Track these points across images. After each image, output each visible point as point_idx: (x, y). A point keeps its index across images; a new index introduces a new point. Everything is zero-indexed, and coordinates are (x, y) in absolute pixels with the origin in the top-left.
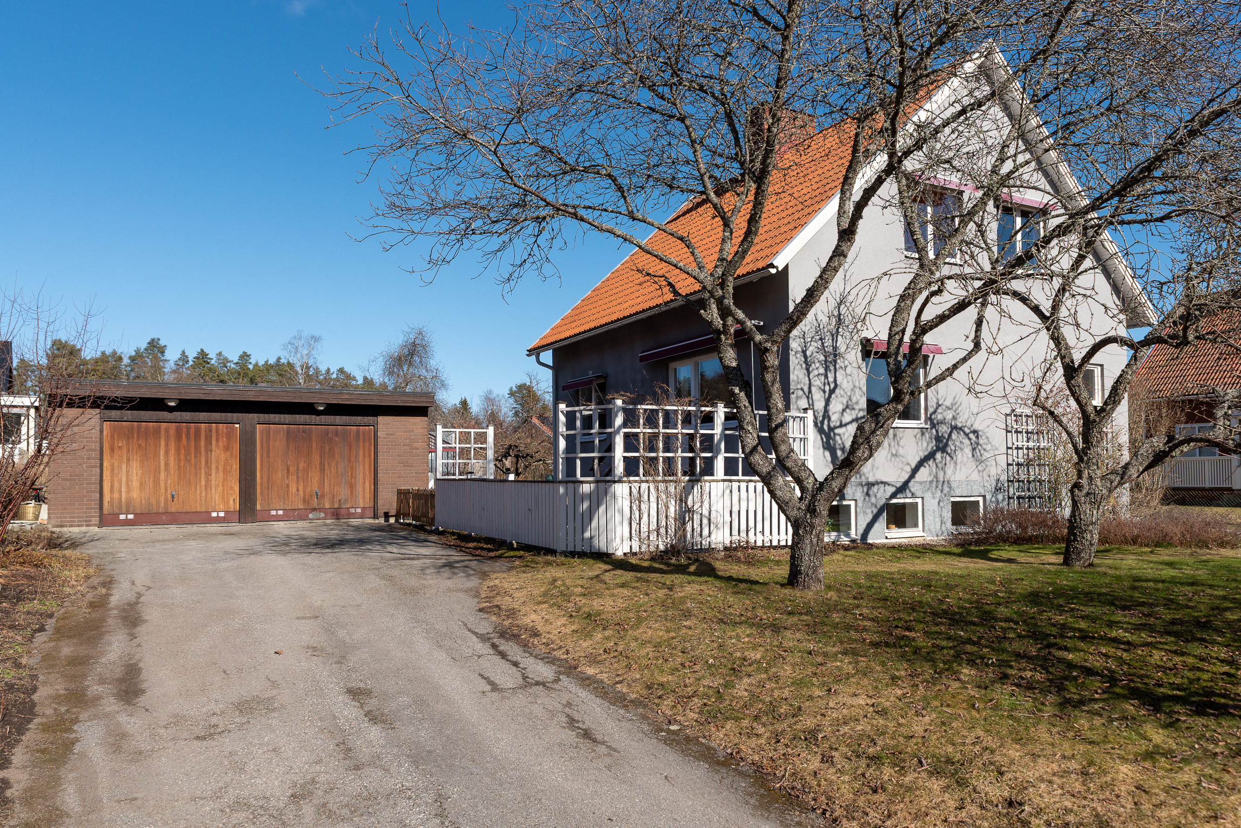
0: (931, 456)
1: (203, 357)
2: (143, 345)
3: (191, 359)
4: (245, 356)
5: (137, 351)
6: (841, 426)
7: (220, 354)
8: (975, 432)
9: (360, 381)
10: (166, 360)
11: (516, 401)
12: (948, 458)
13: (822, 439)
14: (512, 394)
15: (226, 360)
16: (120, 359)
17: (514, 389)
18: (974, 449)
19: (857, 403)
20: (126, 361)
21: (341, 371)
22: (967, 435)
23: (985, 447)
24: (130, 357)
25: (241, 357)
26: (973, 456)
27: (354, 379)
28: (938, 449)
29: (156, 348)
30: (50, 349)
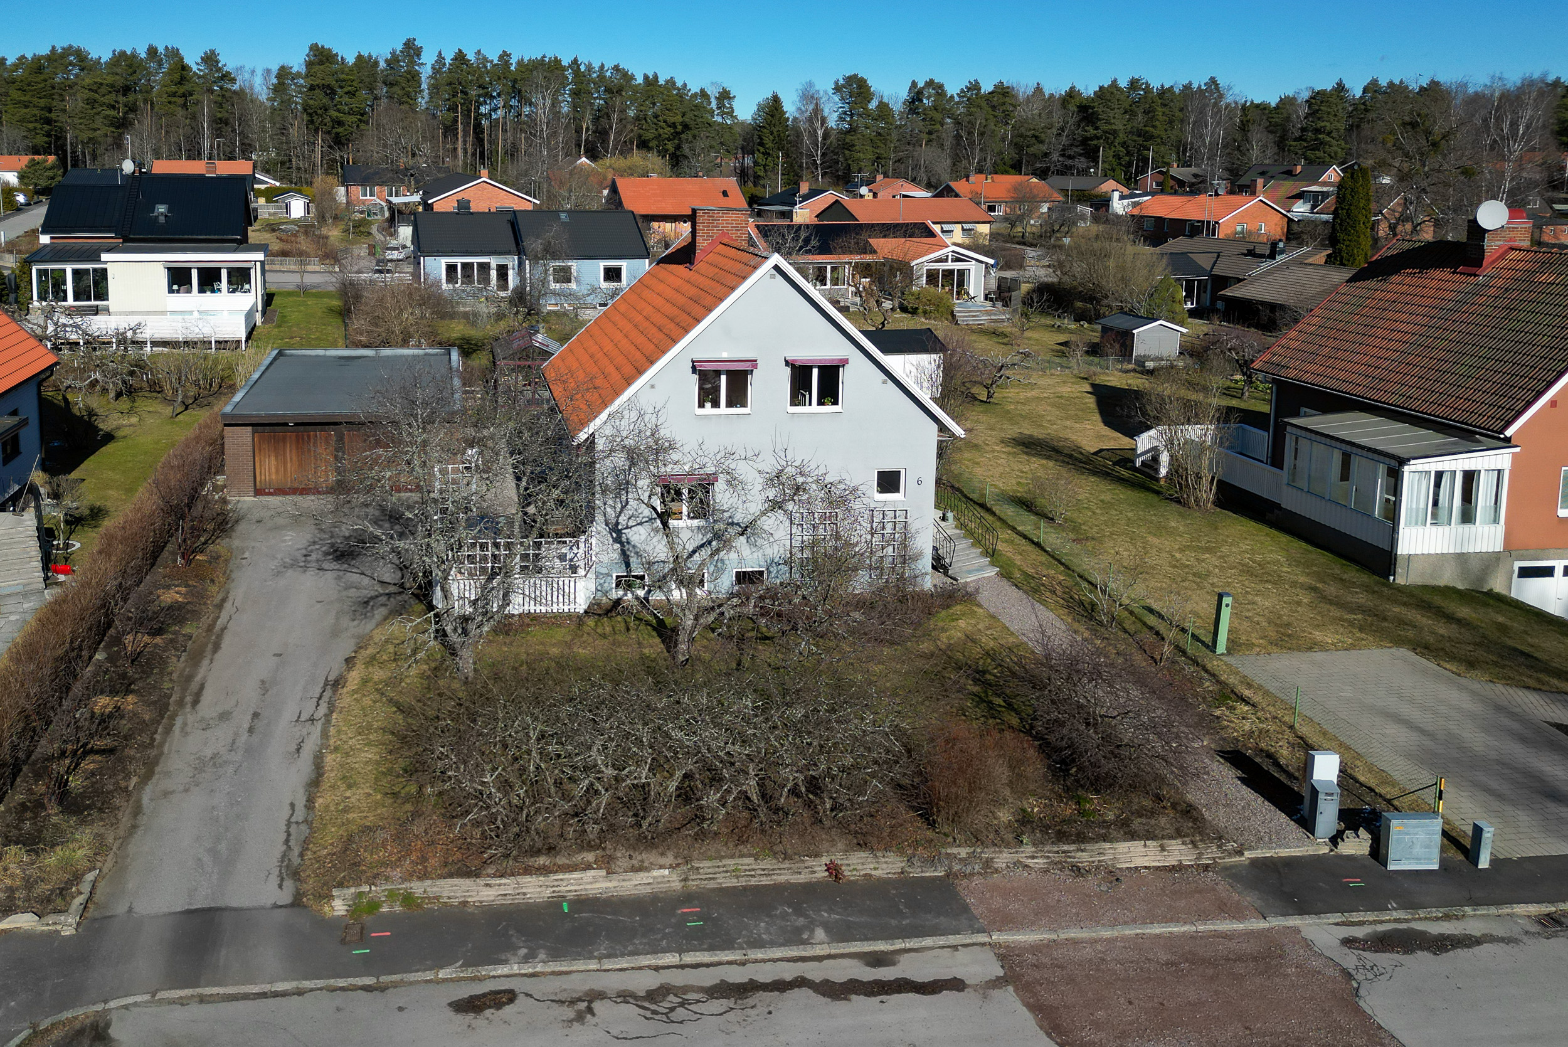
0: (707, 544)
1: (460, 57)
2: (399, 47)
3: (448, 61)
4: (505, 56)
5: (393, 53)
7: (479, 52)
9: (640, 80)
10: (422, 64)
11: (843, 99)
14: (837, 89)
15: (485, 59)
16: (376, 63)
17: (841, 82)
18: (748, 538)
19: (642, 513)
20: (382, 65)
21: (616, 68)
24: (386, 61)
25: (501, 57)
26: (748, 542)
27: (633, 77)
28: (714, 538)
29: (412, 49)
30: (308, 55)
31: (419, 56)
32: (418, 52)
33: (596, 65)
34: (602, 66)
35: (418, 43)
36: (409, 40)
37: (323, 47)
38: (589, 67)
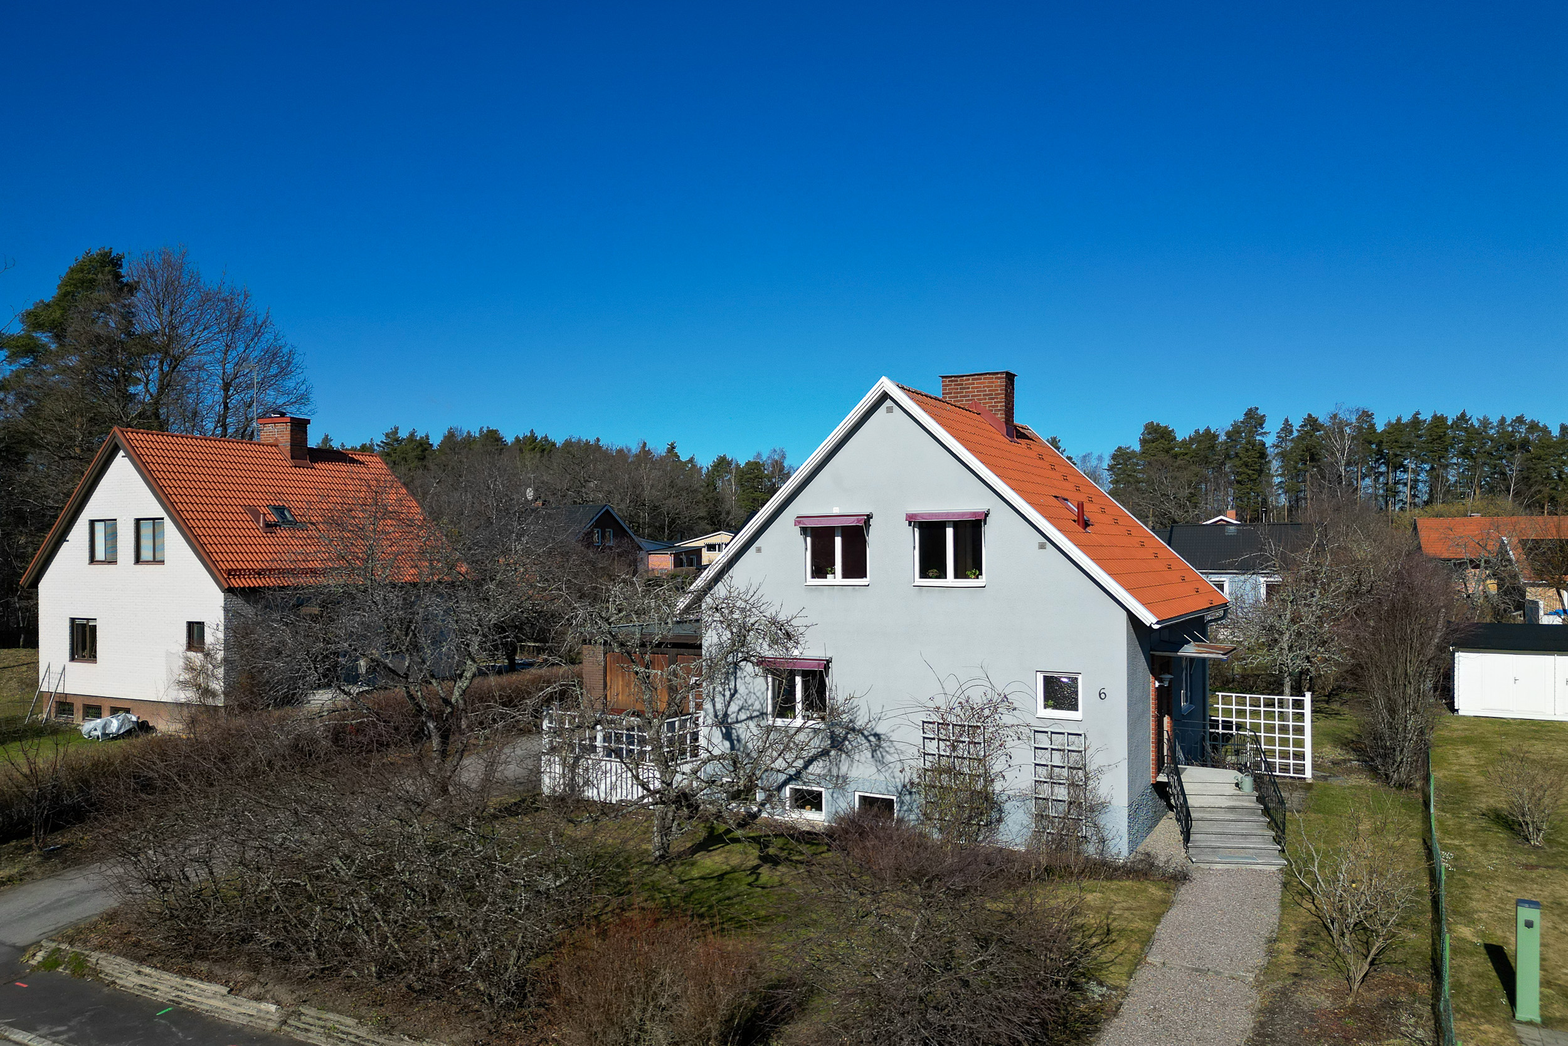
0: (825, 753)
1: (1311, 422)
2: (1240, 418)
3: (1295, 428)
5: (1234, 425)
6: (737, 722)
8: (877, 735)
10: (1265, 433)
12: (844, 756)
13: (722, 731)
16: (1215, 436)
18: (874, 751)
19: (752, 705)
22: (866, 738)
23: (887, 749)
24: (1227, 433)
26: (873, 756)
28: (833, 747)
29: (1254, 420)
30: (1143, 434)
31: (1261, 425)
32: (1261, 421)
33: (1494, 420)
34: (1503, 420)
35: (1260, 412)
36: (1250, 410)
37: (1158, 425)
38: (1485, 423)
